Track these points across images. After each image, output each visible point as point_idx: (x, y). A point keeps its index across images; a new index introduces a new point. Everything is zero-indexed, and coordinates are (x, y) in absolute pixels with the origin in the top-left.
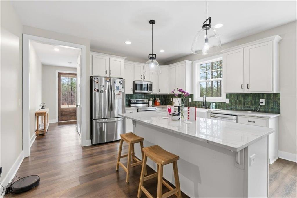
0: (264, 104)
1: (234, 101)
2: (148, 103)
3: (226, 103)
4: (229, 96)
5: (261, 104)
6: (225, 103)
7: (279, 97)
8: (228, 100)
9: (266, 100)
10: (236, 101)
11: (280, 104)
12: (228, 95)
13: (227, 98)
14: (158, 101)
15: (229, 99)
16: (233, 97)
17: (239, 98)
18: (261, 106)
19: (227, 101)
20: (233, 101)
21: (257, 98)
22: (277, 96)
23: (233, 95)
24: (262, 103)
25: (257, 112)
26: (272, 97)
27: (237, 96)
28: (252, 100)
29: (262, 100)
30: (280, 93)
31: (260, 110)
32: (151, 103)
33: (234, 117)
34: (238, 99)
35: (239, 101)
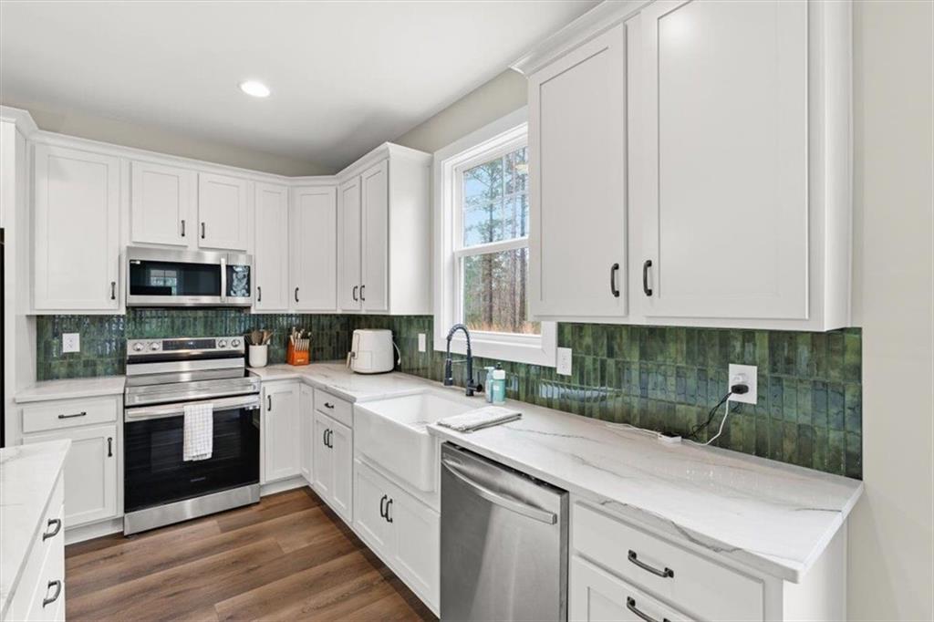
0: (750, 398)
1: (595, 360)
2: (246, 356)
3: (558, 372)
4: (570, 334)
5: (734, 397)
6: (551, 369)
7: (849, 358)
8: (567, 352)
9: (766, 372)
10: (603, 363)
11: (858, 407)
12: (567, 330)
13: (561, 344)
14: (299, 343)
15: (569, 351)
16: (588, 340)
17: (616, 347)
18: (737, 408)
19: (563, 362)
20: (589, 360)
21: (713, 353)
22: (839, 347)
23: (588, 332)
24: (740, 389)
25: (713, 444)
26: (804, 352)
27: (611, 338)
28: (684, 364)
29: (742, 373)
30: (858, 331)
31: (726, 432)
32: (259, 354)
33: (551, 501)
34: (611, 353)
35: (617, 363)
